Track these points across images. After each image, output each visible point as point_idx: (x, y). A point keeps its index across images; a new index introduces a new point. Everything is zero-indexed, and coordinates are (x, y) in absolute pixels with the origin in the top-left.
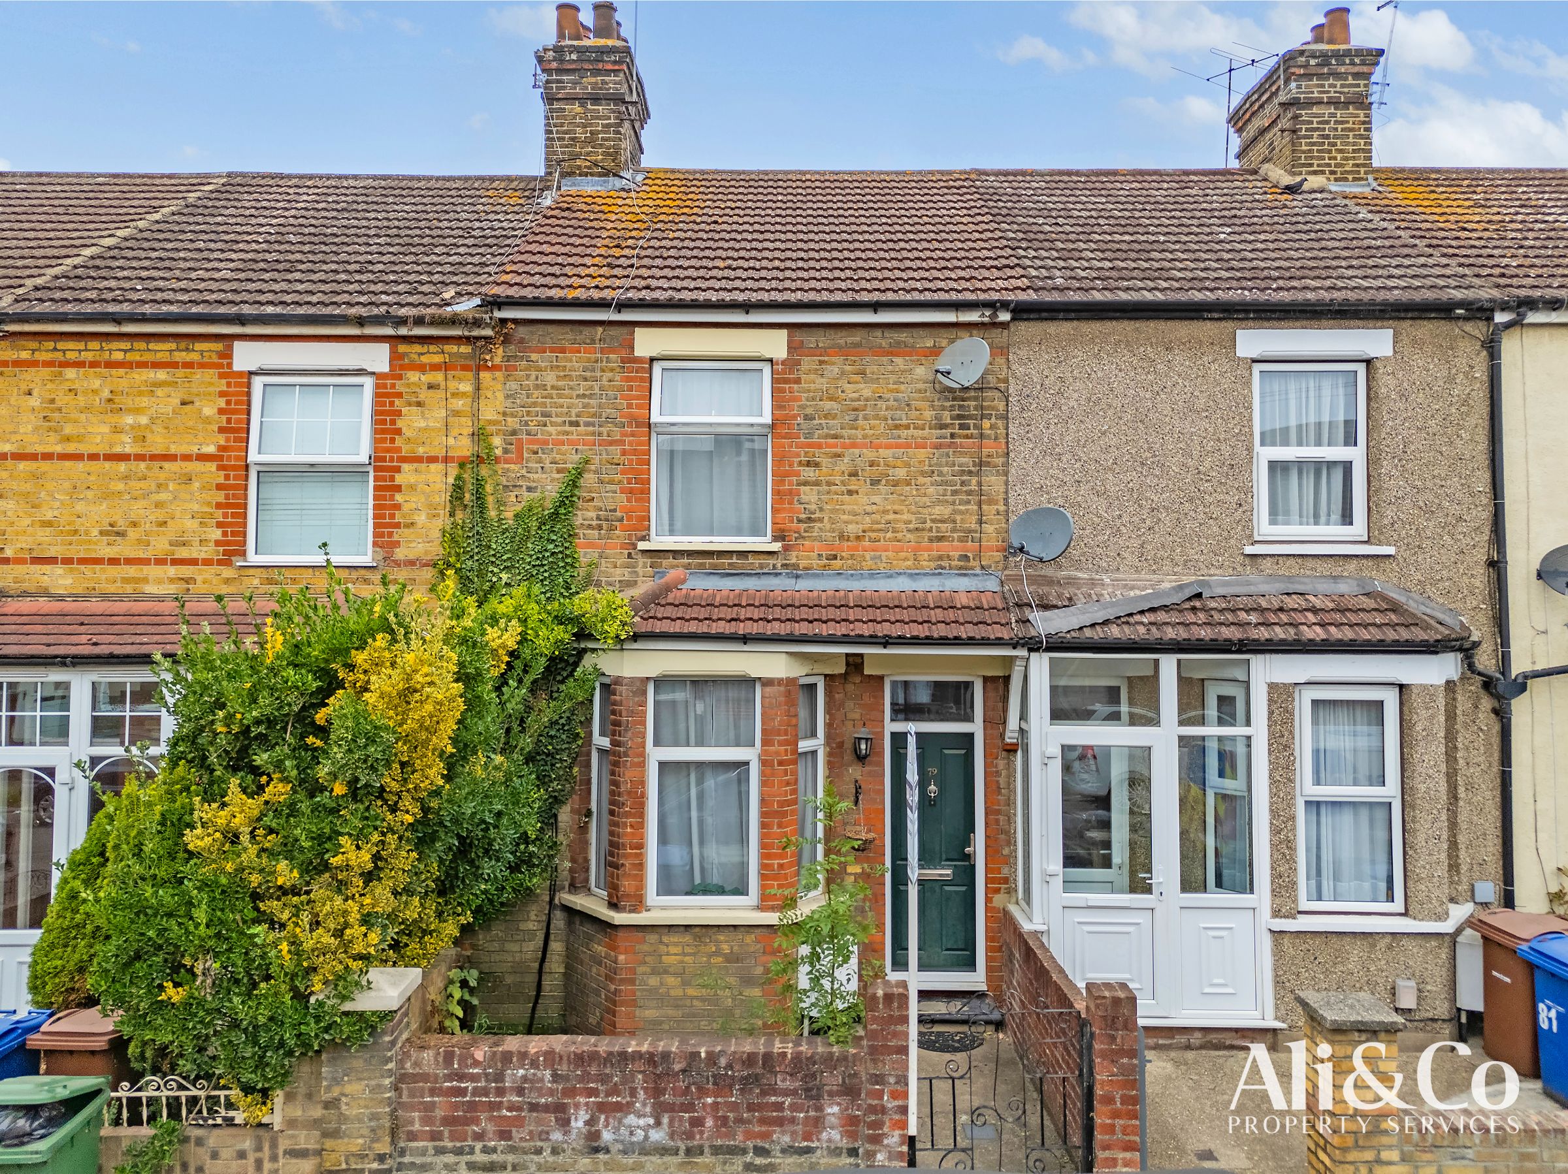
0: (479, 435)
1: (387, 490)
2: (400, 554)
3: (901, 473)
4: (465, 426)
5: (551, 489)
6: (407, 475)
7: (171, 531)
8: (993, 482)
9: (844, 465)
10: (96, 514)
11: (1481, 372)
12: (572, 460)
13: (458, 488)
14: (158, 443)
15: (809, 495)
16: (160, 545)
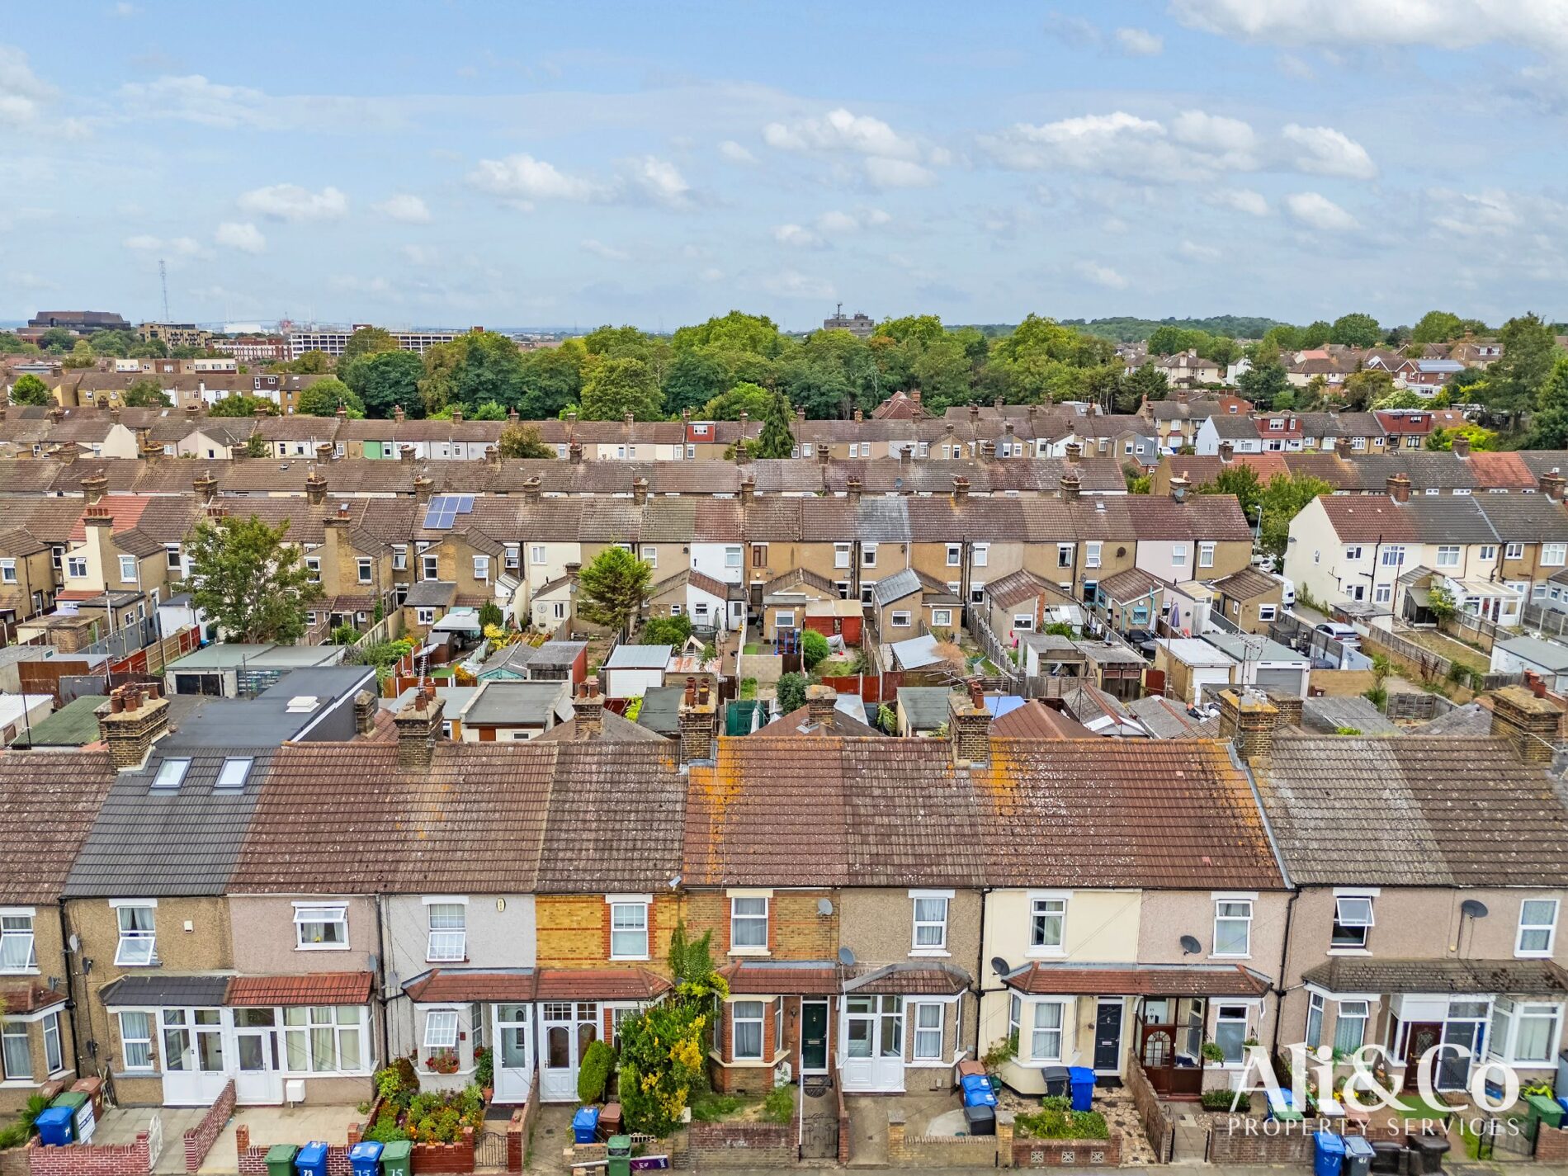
0: (680, 922)
1: (652, 937)
2: (657, 956)
3: (807, 932)
4: (676, 919)
5: (701, 936)
6: (658, 933)
7: (589, 950)
8: (835, 934)
9: (790, 929)
10: (567, 945)
11: (979, 904)
12: (708, 928)
13: (673, 938)
14: (584, 925)
15: (779, 938)
16: (586, 954)
